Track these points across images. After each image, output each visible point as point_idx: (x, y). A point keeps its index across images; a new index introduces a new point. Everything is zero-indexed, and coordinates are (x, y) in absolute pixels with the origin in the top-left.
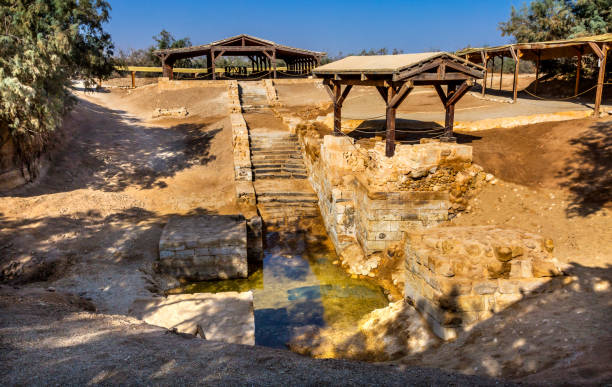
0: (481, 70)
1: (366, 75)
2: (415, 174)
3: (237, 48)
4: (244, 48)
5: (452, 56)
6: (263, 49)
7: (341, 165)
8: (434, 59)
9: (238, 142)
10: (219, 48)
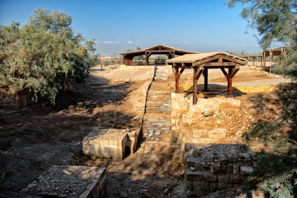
0: (244, 61)
1: (184, 63)
2: (206, 114)
3: (157, 51)
4: (160, 51)
5: (226, 54)
6: (170, 51)
7: (177, 108)
8: (215, 55)
9: (141, 95)
10: (148, 51)
